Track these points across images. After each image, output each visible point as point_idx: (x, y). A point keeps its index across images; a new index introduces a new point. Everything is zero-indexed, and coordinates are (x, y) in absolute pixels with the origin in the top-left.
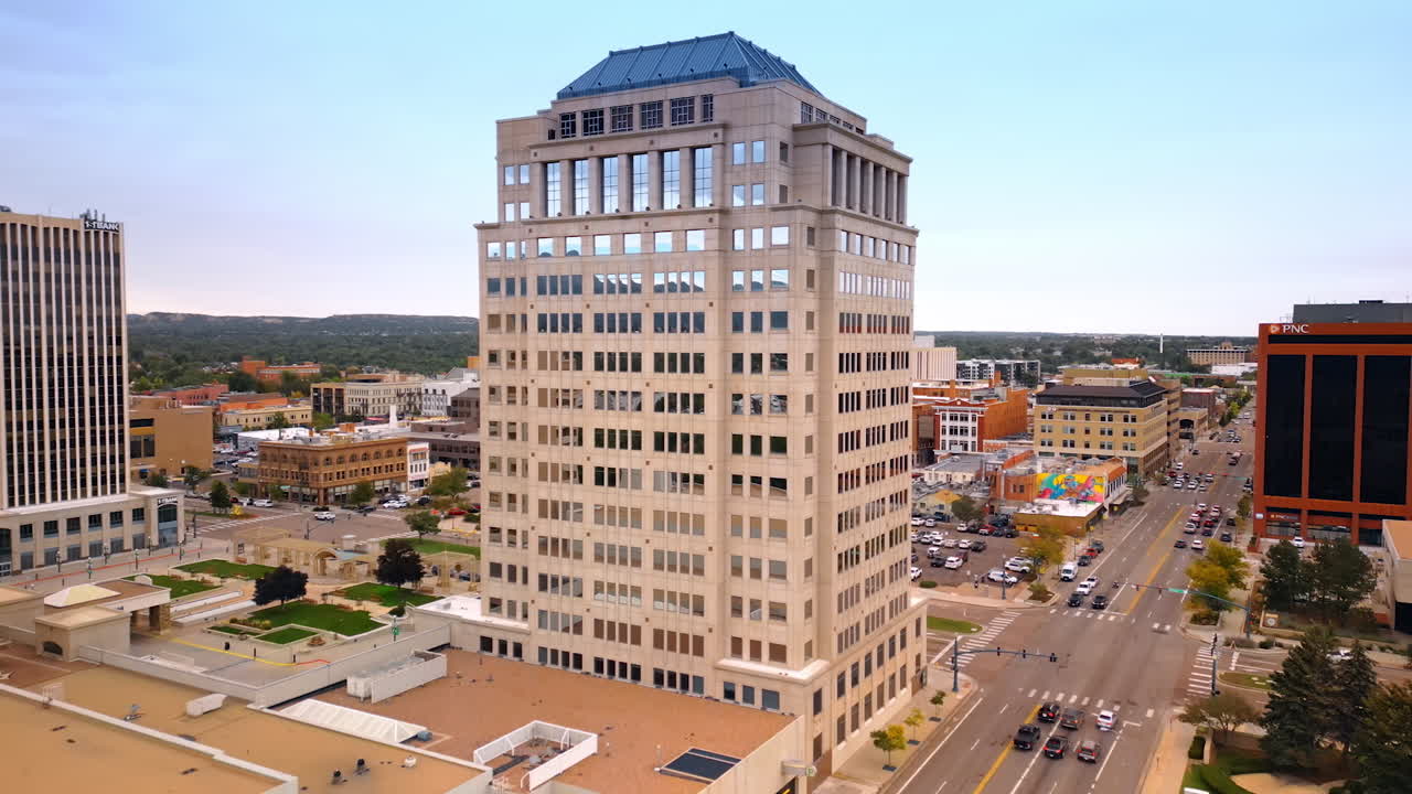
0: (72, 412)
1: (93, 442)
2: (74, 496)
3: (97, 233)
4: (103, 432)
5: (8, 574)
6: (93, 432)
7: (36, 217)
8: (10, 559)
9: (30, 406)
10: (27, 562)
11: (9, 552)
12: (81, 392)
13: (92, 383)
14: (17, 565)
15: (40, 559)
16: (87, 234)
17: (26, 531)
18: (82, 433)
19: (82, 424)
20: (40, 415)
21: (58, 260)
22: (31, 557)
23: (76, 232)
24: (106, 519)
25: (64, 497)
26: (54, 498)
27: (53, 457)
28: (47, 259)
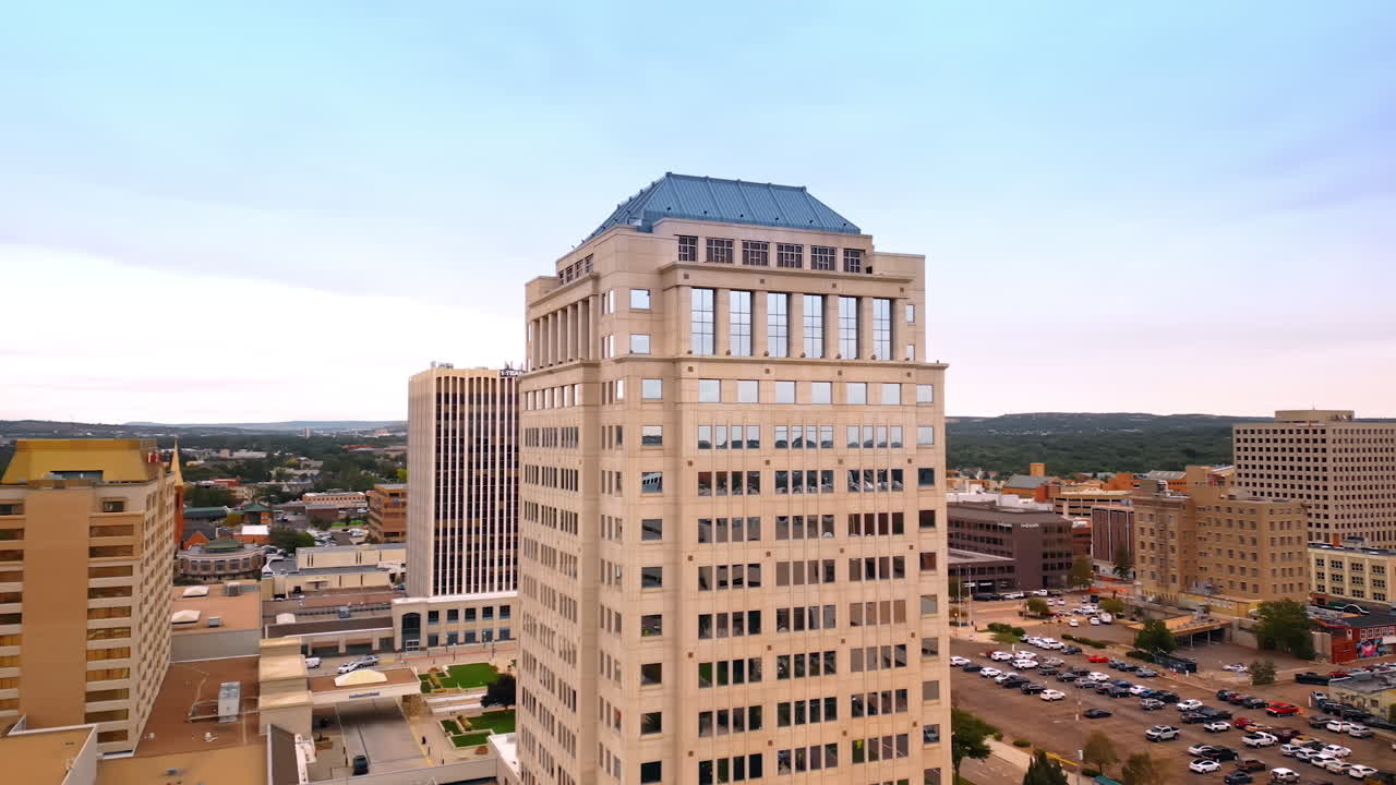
0: (485, 522)
1: (501, 547)
2: (484, 590)
3: (510, 380)
4: (508, 539)
5: (416, 649)
6: (501, 538)
7: (463, 371)
8: (418, 637)
9: (453, 517)
10: (434, 641)
11: (418, 632)
12: (493, 506)
13: (501, 499)
14: (424, 641)
15: (443, 639)
16: (503, 381)
17: (433, 616)
18: (492, 539)
19: (492, 531)
20: (461, 523)
21: (479, 402)
22: (437, 638)
23: (494, 380)
24: (496, 611)
25: (476, 590)
26: (468, 591)
27: (469, 557)
28: (471, 402)
